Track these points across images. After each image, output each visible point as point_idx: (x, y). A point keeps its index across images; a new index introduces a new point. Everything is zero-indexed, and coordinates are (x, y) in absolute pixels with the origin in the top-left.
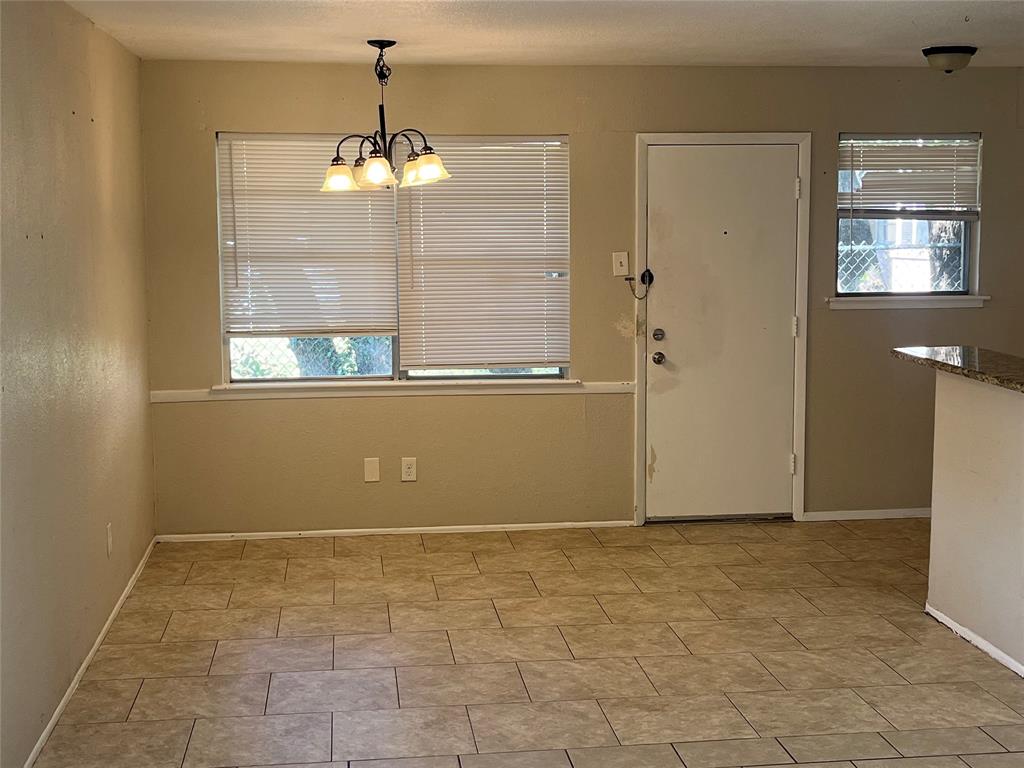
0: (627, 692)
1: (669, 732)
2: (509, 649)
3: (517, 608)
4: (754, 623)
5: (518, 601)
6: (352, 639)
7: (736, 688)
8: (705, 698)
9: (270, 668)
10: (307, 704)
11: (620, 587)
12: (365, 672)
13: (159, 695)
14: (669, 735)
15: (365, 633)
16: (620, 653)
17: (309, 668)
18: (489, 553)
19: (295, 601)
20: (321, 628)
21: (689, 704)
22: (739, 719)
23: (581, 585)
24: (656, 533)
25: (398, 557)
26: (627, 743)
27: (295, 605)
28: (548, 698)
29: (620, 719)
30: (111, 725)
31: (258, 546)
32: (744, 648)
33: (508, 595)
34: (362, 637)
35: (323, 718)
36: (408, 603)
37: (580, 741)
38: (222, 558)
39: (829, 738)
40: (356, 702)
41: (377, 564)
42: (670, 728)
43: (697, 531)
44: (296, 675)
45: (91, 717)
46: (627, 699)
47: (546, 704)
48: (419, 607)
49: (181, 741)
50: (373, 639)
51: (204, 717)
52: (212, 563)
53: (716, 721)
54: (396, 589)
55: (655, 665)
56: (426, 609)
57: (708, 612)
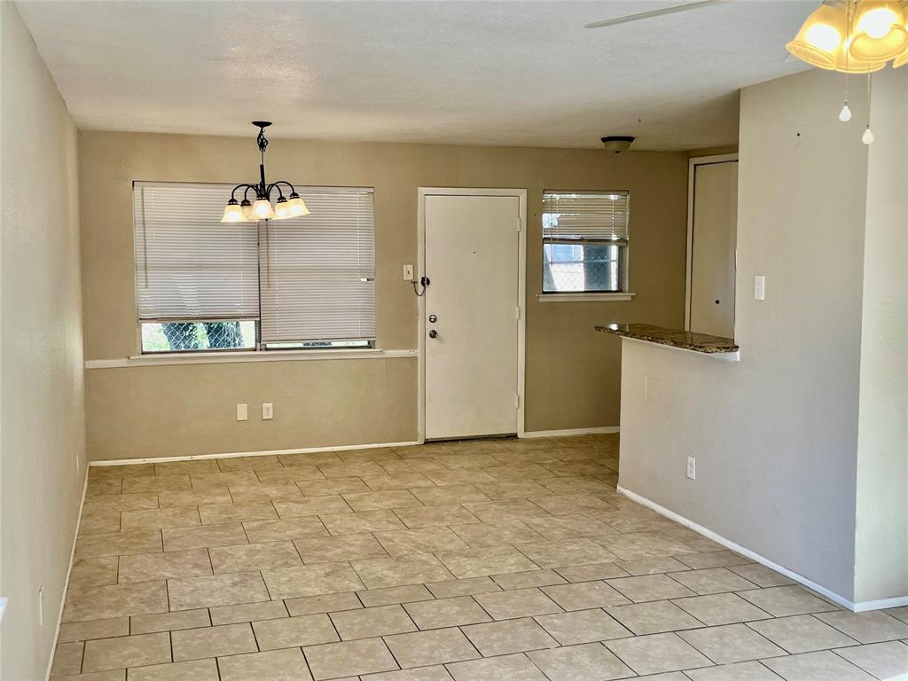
0: (450, 547)
1: (484, 569)
2: (364, 525)
3: (360, 499)
4: (515, 501)
5: (359, 494)
6: (256, 524)
7: (519, 541)
8: (500, 548)
9: (205, 545)
10: (240, 567)
11: (423, 483)
12: (273, 544)
13: (135, 566)
14: (486, 572)
15: (262, 520)
16: (437, 523)
17: (233, 543)
18: (326, 465)
19: (205, 501)
20: (229, 518)
21: (491, 552)
22: (525, 559)
23: (395, 483)
24: (433, 449)
25: (266, 470)
26: (460, 577)
27: (206, 504)
28: (400, 554)
29: (452, 564)
30: (107, 587)
31: (165, 467)
32: (514, 517)
33: (352, 491)
34: (261, 523)
35: (255, 574)
36: (284, 499)
37: (430, 578)
38: (142, 475)
39: (585, 567)
40: (273, 563)
41: (253, 476)
42: (486, 567)
43: (459, 446)
44: (226, 549)
45: (91, 583)
46: (451, 552)
47: (401, 557)
48: (294, 502)
49: (162, 594)
50: (270, 523)
51: (171, 578)
52: (137, 479)
53: (512, 561)
54: (272, 491)
55: (462, 530)
56: (299, 502)
57: (484, 496)
